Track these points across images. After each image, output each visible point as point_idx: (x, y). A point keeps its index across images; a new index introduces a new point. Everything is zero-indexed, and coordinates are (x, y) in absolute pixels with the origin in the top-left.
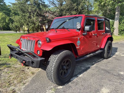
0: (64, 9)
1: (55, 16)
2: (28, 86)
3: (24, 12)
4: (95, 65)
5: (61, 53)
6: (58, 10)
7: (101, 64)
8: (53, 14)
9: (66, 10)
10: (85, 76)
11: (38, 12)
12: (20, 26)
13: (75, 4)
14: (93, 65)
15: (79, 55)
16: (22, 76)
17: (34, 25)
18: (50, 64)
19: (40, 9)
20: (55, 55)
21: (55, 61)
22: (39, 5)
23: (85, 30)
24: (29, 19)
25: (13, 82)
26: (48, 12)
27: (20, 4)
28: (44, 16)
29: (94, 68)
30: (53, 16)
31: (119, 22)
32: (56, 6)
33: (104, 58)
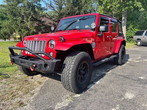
0: (64, 13)
1: (54, 21)
2: (37, 97)
3: (15, 15)
4: (110, 72)
5: (78, 55)
6: (57, 14)
7: (116, 70)
8: (51, 19)
9: (67, 15)
10: (103, 83)
11: (33, 16)
12: (10, 32)
13: (77, 8)
14: (108, 71)
15: (95, 58)
16: (26, 86)
17: (28, 31)
18: (66, 67)
19: (35, 12)
20: (71, 57)
21: (73, 63)
22: (33, 8)
23: (100, 30)
24: (22, 24)
25: (18, 94)
26: (45, 16)
27: (11, 6)
28: (40, 21)
29: (110, 74)
30: (51, 21)
31: (127, 28)
32: (54, 10)
33: (118, 65)
